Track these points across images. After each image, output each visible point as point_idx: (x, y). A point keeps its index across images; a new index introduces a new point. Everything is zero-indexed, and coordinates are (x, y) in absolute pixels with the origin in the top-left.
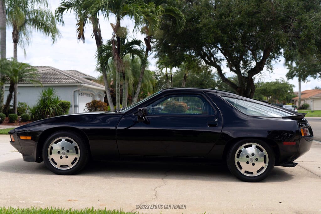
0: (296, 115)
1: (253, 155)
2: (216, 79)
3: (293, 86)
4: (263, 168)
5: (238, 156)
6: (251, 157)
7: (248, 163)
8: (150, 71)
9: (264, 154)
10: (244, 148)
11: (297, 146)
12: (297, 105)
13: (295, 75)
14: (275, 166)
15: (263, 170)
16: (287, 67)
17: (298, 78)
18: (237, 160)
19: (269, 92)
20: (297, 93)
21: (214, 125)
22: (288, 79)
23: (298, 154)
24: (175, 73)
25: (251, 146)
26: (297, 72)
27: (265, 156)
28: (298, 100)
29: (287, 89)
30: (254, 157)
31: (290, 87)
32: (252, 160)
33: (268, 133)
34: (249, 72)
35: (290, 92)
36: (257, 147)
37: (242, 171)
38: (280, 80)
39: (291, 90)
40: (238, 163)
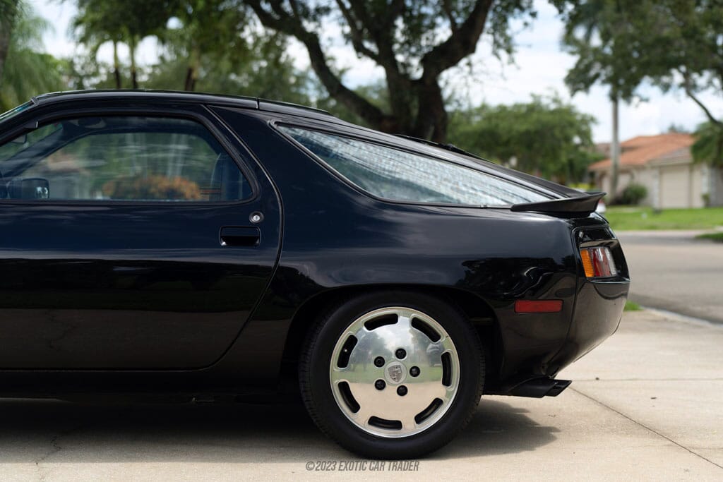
0: (562, 198)
1: (401, 353)
2: (313, 92)
3: (593, 119)
4: (437, 403)
5: (343, 362)
6: (393, 362)
7: (380, 385)
8: (50, 57)
9: (444, 350)
10: (365, 329)
11: (567, 316)
12: (606, 188)
13: (597, 76)
14: (484, 397)
15: (440, 409)
16: (570, 48)
17: (607, 88)
18: (337, 375)
19: (507, 143)
20: (607, 147)
21: (243, 240)
22: (574, 91)
23: (569, 349)
24: (154, 66)
25: (392, 319)
26: (604, 65)
27: (446, 359)
28: (611, 172)
29: (569, 131)
30: (406, 364)
31: (581, 125)
32: (395, 374)
33: (466, 268)
34: (425, 61)
35: (583, 144)
36: (416, 323)
37: (360, 420)
38: (548, 97)
39: (586, 135)
40: (344, 387)
